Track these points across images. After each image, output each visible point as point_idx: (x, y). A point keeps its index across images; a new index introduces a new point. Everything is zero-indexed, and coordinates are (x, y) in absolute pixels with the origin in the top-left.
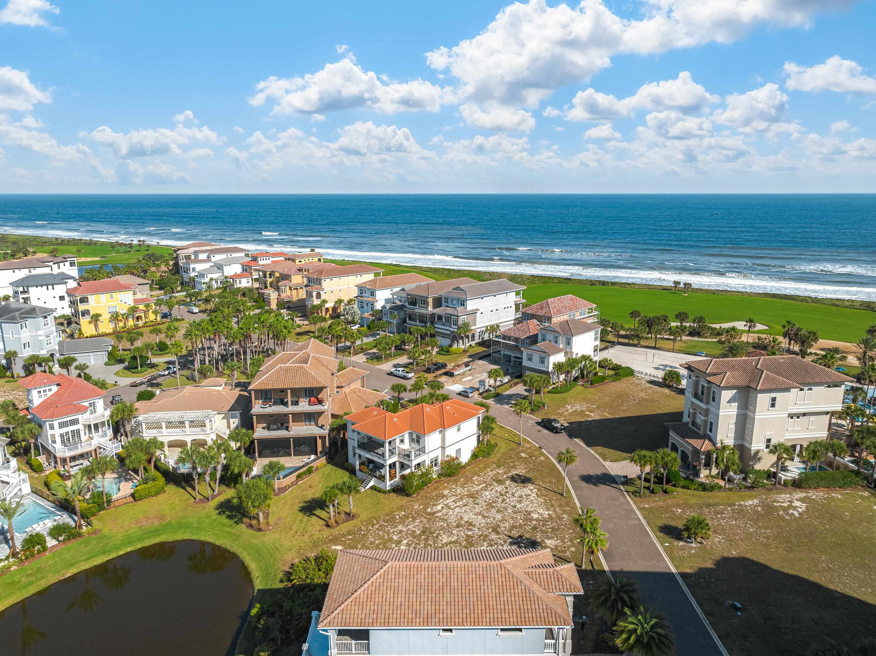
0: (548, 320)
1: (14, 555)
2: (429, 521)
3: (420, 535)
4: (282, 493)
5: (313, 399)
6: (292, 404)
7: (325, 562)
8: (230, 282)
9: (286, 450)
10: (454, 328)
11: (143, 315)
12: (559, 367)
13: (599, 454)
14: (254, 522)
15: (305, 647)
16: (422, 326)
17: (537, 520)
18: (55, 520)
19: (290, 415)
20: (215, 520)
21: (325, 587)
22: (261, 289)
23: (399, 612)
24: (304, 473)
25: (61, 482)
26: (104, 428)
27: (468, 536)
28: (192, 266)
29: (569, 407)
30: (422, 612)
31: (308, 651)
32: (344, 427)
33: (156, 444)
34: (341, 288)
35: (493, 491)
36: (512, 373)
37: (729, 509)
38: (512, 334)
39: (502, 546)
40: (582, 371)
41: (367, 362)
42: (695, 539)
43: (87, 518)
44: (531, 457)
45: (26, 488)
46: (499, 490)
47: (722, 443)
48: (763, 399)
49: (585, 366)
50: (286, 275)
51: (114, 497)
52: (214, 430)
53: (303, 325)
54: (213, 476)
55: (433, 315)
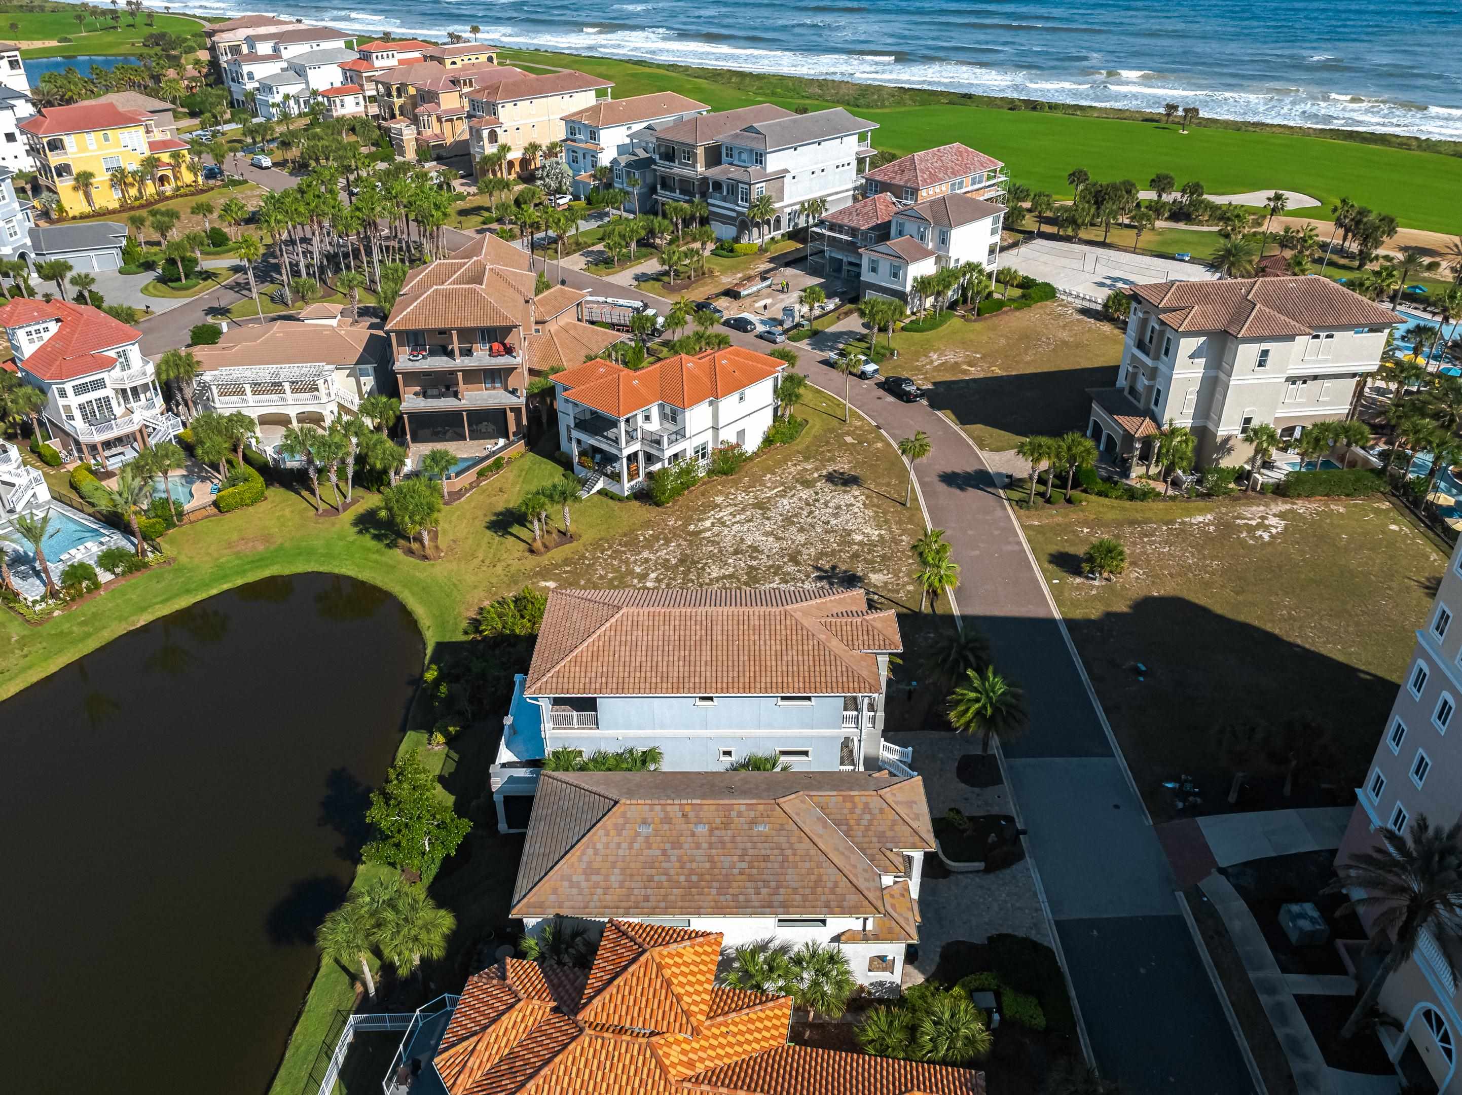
0: (912, 194)
1: (54, 594)
2: (691, 543)
3: (676, 566)
4: (455, 500)
5: (496, 346)
6: (461, 355)
7: (530, 606)
8: (323, 104)
9: (457, 430)
10: (742, 207)
11: (169, 173)
12: (923, 285)
13: (973, 438)
14: (415, 546)
15: (508, 720)
16: (686, 201)
17: (860, 543)
18: (102, 543)
19: (460, 374)
20: (353, 543)
21: (531, 639)
22: (385, 119)
23: (638, 674)
24: (489, 469)
25: (96, 483)
26: (148, 394)
27: (751, 567)
28: (246, 69)
29: (935, 357)
30: (671, 675)
31: (512, 726)
32: (550, 392)
33: (238, 419)
34: (533, 121)
35: (795, 499)
36: (843, 293)
37: (1165, 528)
38: (846, 221)
39: (803, 582)
40: (964, 290)
41: (588, 270)
42: (1101, 574)
43: (153, 540)
44: (860, 443)
45: (43, 493)
46: (804, 497)
47: (1171, 425)
48: (1247, 353)
49: (970, 281)
50: (428, 92)
51: (187, 507)
52: (333, 397)
53: (469, 194)
54: (341, 473)
55: (705, 180)
